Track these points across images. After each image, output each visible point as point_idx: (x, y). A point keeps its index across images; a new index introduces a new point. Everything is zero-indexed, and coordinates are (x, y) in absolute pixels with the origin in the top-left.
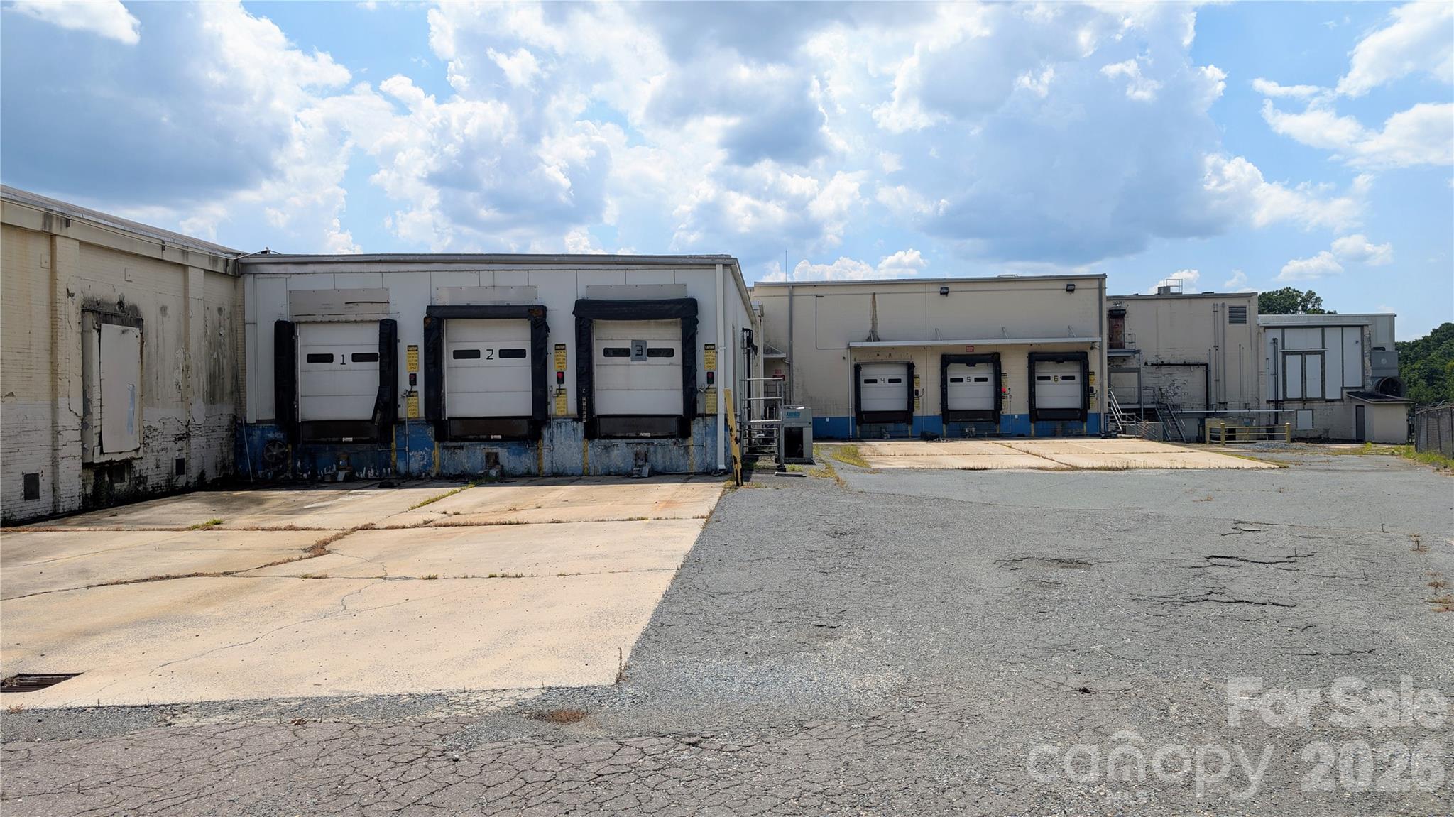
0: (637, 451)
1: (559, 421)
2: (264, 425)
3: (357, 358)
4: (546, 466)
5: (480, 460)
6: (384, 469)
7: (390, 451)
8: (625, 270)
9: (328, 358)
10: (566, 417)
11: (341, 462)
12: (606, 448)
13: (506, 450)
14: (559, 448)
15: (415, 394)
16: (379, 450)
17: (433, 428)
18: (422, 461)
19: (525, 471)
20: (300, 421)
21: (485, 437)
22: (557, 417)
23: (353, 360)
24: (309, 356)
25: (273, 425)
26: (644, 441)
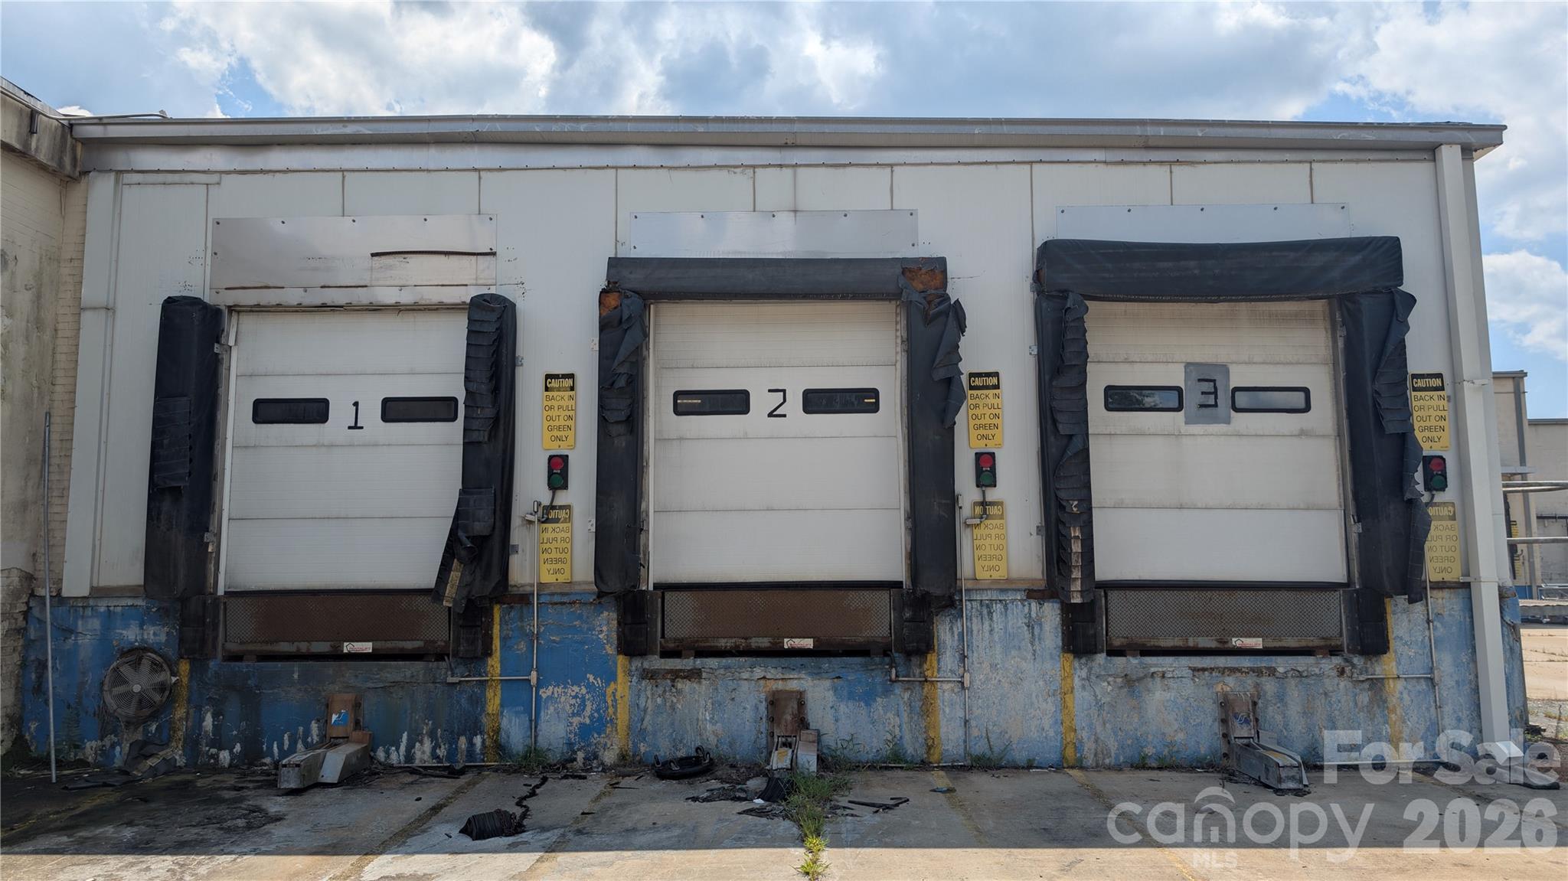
0: (1225, 695)
1: (986, 596)
2: (112, 603)
3: (396, 410)
4: (950, 737)
5: (749, 715)
6: (463, 741)
7: (483, 683)
8: (1170, 163)
9: (314, 411)
10: (1006, 586)
11: (334, 717)
12: (1130, 683)
13: (827, 683)
14: (988, 679)
15: (562, 514)
16: (450, 680)
17: (614, 615)
18: (578, 714)
19: (887, 750)
20: (221, 592)
21: (764, 642)
22: (978, 585)
23: (385, 418)
24: (258, 403)
25: (140, 602)
26: (1246, 662)
